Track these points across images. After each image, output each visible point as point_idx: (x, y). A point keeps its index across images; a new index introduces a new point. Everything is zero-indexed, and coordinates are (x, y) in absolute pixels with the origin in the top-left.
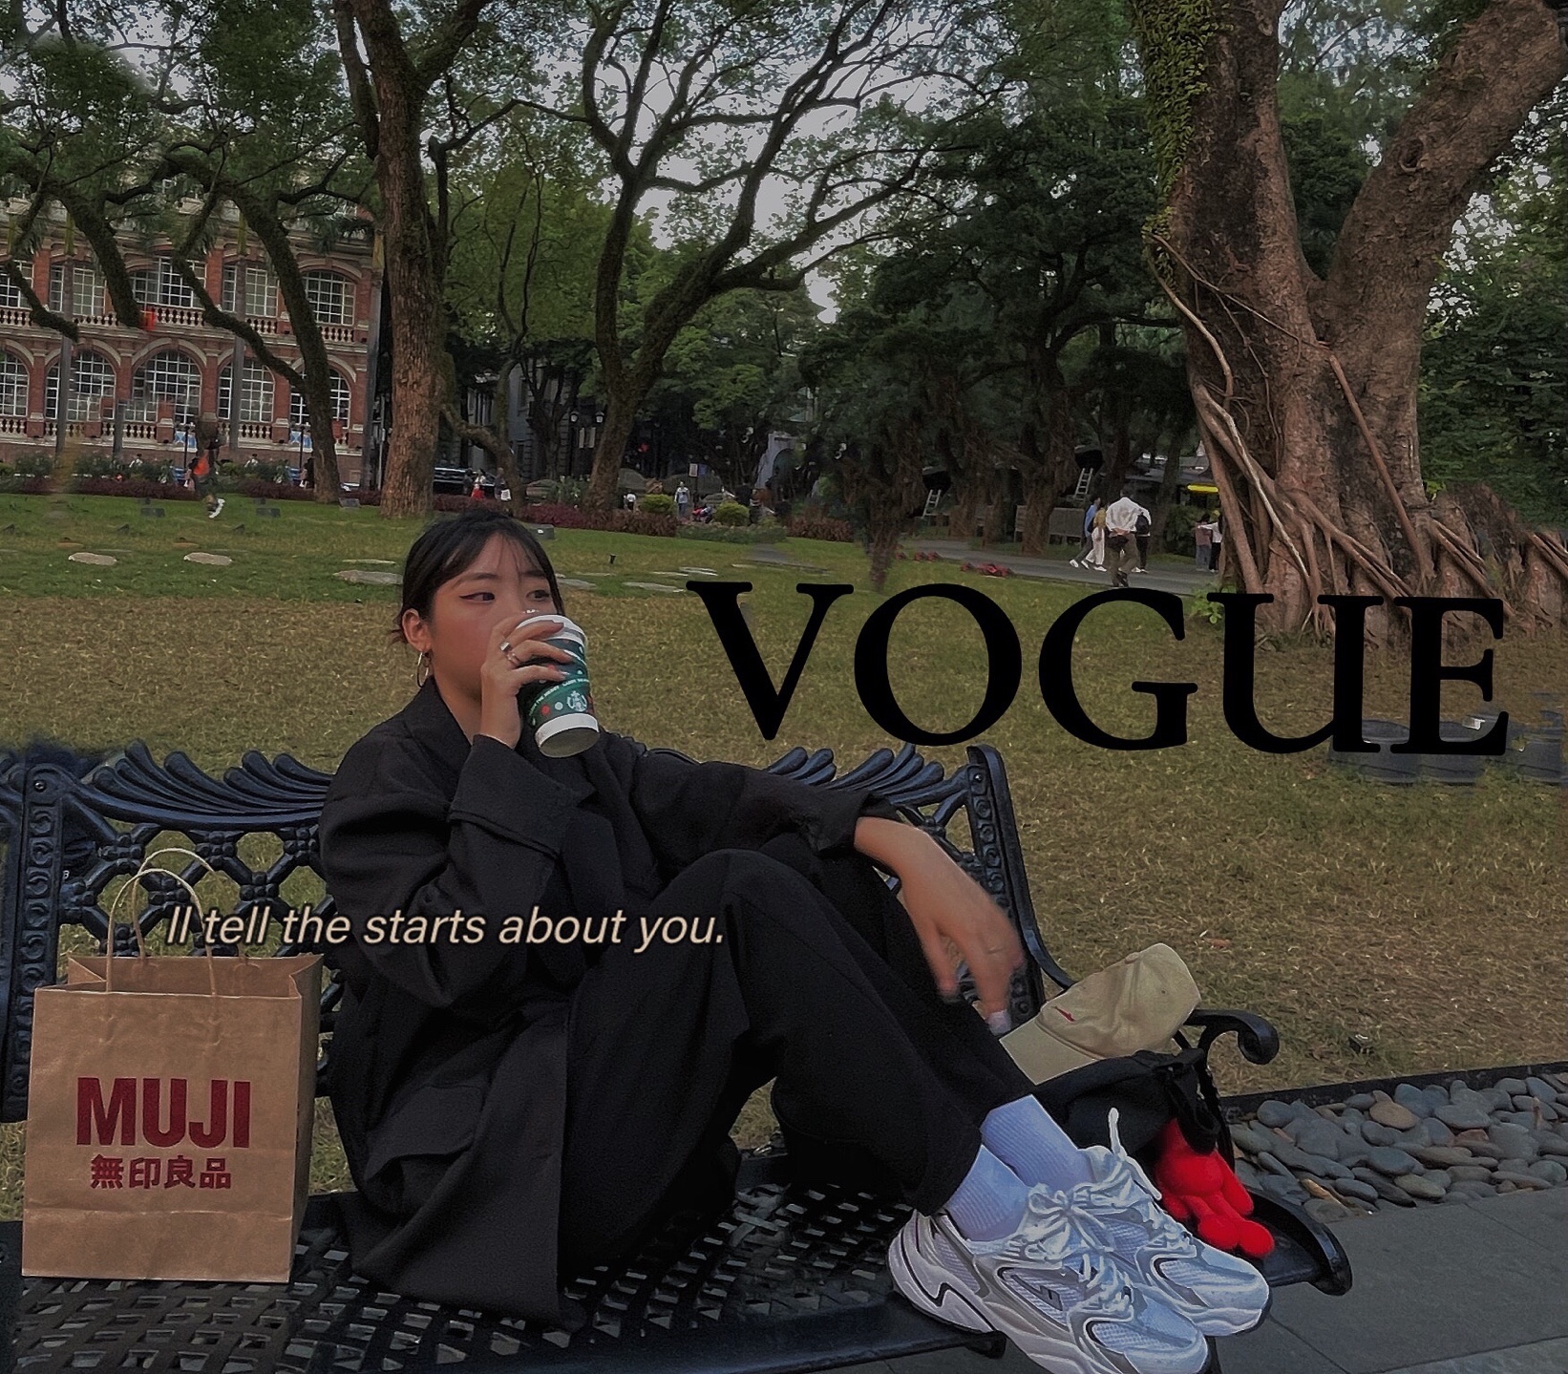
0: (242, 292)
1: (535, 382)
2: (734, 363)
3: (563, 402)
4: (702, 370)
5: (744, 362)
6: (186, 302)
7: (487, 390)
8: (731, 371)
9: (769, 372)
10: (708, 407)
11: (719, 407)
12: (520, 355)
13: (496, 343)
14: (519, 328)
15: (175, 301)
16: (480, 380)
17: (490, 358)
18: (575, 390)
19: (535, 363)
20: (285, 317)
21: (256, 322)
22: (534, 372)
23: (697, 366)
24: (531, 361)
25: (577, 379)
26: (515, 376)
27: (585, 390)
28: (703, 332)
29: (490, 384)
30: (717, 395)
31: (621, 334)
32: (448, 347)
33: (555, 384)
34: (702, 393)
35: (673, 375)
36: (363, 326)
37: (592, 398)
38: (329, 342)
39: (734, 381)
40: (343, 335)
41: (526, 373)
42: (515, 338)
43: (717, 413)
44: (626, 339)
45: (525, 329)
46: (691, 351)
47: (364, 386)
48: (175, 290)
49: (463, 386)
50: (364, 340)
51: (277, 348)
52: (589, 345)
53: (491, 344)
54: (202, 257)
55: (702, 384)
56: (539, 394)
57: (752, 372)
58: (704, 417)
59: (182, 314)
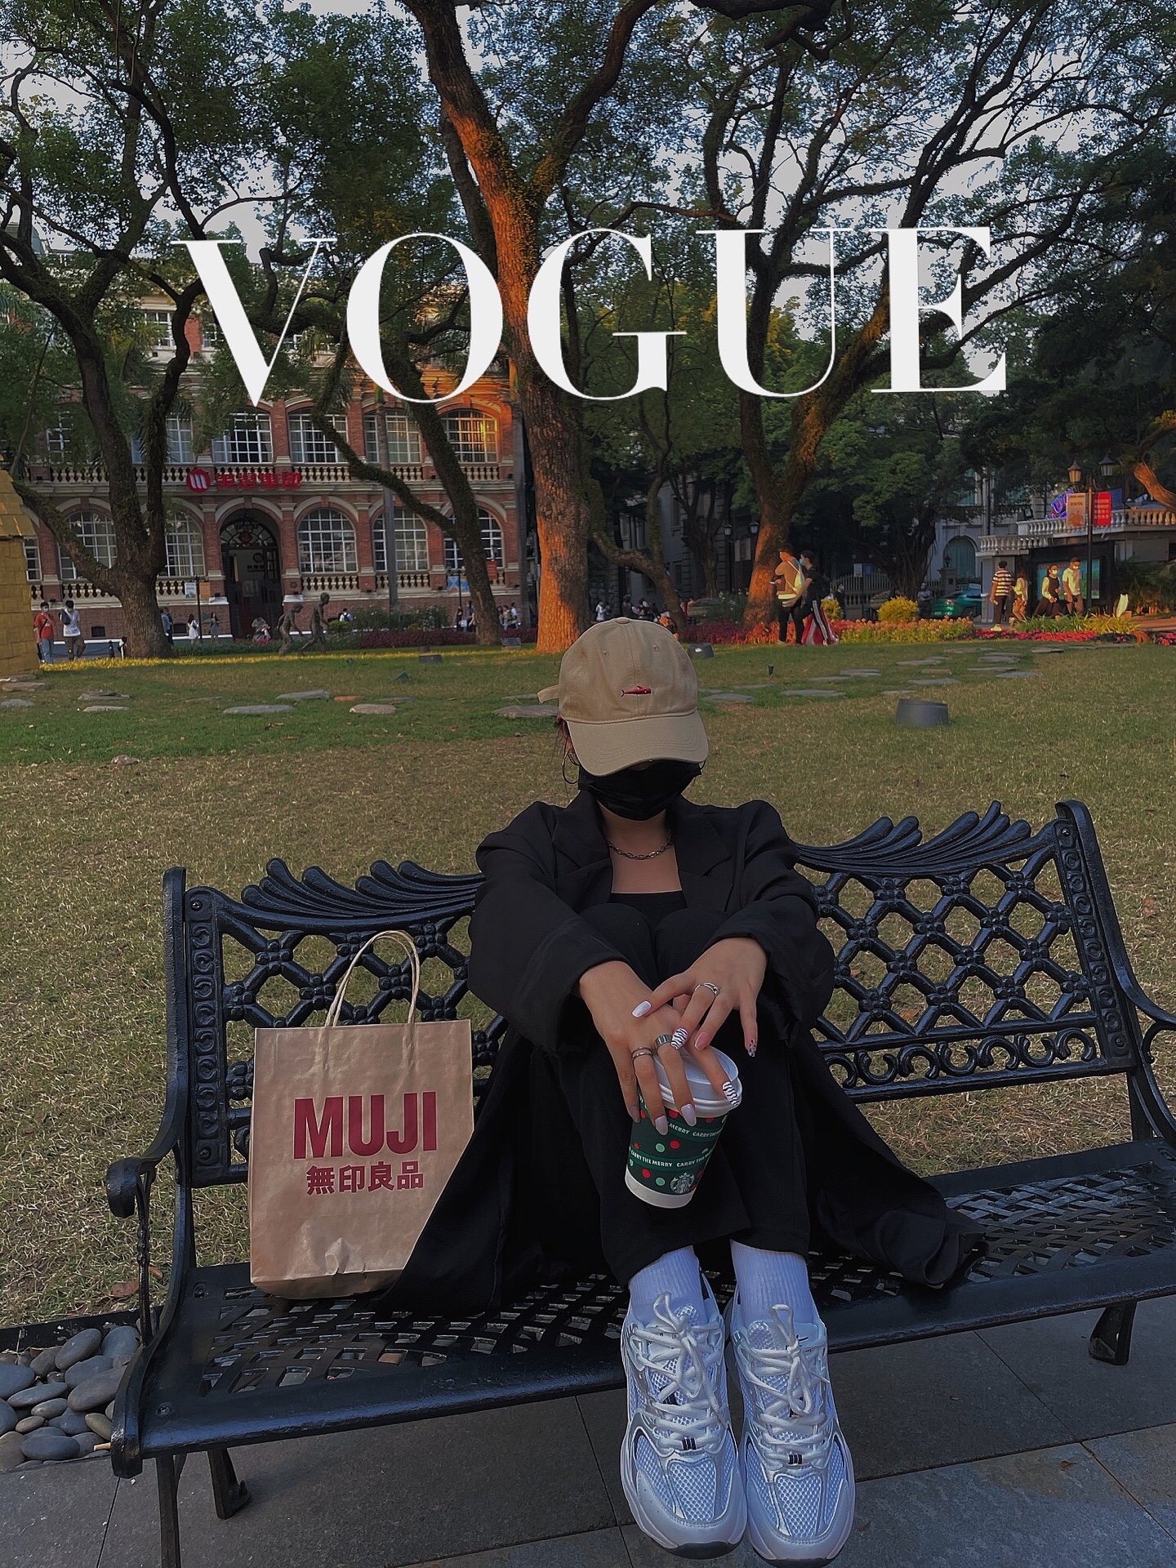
0: (385, 441)
1: (687, 498)
2: (892, 453)
3: (717, 516)
4: (859, 463)
5: (903, 451)
6: (331, 458)
7: (638, 513)
8: (889, 462)
9: (930, 458)
10: (868, 502)
11: (880, 502)
12: (669, 474)
13: (642, 463)
14: (663, 443)
15: (320, 458)
16: (631, 503)
17: (638, 479)
18: (729, 503)
19: (684, 479)
20: (429, 461)
21: (402, 470)
22: (685, 487)
23: (853, 461)
24: (681, 477)
25: (729, 490)
26: (665, 494)
27: (738, 500)
28: (858, 423)
29: (642, 506)
30: (877, 489)
31: (770, 438)
32: (594, 473)
33: (707, 498)
34: (861, 489)
35: (828, 472)
36: (508, 462)
37: (747, 507)
38: (474, 482)
39: (893, 472)
40: (489, 473)
41: (676, 491)
42: (660, 455)
43: (878, 508)
44: (775, 443)
45: (670, 444)
46: (846, 446)
47: (515, 524)
48: (320, 447)
49: (614, 511)
50: (510, 477)
51: (426, 494)
52: (739, 453)
53: (638, 465)
54: (341, 410)
55: (860, 479)
56: (692, 511)
57: (911, 460)
58: (865, 513)
59: (329, 470)
